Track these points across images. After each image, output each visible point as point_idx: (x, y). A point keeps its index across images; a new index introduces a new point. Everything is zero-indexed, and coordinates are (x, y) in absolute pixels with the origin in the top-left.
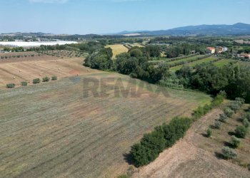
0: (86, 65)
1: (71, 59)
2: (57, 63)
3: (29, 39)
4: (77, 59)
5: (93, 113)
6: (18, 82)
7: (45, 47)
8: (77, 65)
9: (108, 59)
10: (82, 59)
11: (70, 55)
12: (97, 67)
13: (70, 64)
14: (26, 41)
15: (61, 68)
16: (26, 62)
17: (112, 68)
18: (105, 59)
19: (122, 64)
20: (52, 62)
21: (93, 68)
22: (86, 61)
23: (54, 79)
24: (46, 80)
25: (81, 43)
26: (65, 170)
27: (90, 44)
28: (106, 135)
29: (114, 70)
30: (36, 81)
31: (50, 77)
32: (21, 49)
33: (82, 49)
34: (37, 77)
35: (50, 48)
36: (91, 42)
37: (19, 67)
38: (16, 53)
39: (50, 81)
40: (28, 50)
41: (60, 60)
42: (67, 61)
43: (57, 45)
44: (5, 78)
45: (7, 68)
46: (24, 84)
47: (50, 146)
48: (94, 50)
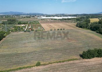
0: (77, 26)
1: (72, 24)
2: (66, 25)
3: (59, 16)
4: (74, 23)
5: (73, 41)
6: (53, 29)
7: (64, 19)
8: (73, 26)
9: (87, 24)
11: (72, 22)
12: (81, 27)
13: (71, 25)
14: (58, 17)
15: (67, 26)
16: (56, 24)
17: (87, 28)
18: (85, 24)
20: (65, 24)
21: (79, 27)
22: (77, 24)
23: (64, 29)
24: (61, 29)
25: (77, 17)
27: (81, 18)
28: (75, 48)
30: (58, 30)
31: (63, 29)
32: (56, 19)
33: (77, 20)
34: (59, 28)
35: (65, 19)
37: (54, 25)
38: (54, 21)
39: (62, 30)
40: (58, 20)
41: (68, 24)
42: (70, 24)
43: (68, 18)
44: (50, 28)
45: (51, 25)
46: (55, 30)
47: (58, 46)
48: (82, 20)
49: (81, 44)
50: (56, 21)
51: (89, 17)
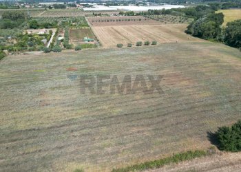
0: (188, 32)
1: (174, 25)
2: (160, 28)
3: (140, 3)
4: (180, 25)
5: (184, 83)
6: (125, 43)
7: (152, 11)
8: (178, 31)
9: (216, 26)
10: (185, 25)
11: (173, 21)
12: (199, 35)
13: (172, 30)
14: (137, 5)
15: (163, 34)
16: (134, 26)
17: (218, 38)
18: (212, 27)
19: (233, 34)
20: (155, 27)
21: (194, 36)
22: (189, 27)
23: (154, 43)
24: (147, 44)
25: (187, 7)
26: (149, 125)
27: (198, 9)
28: (193, 108)
29: (220, 40)
30: (139, 44)
31: (151, 42)
32: (132, 13)
33: (189, 14)
34: (140, 40)
35: (156, 12)
36: (200, 7)
37: (128, 29)
38: (128, 17)
39: (150, 45)
40: (137, 15)
41: (163, 25)
42: (169, 26)
43: (164, 9)
44: (117, 38)
45: (119, 31)
46: (130, 45)
48: (202, 16)
49: (208, 94)
50: (131, 17)
51: (217, 5)
